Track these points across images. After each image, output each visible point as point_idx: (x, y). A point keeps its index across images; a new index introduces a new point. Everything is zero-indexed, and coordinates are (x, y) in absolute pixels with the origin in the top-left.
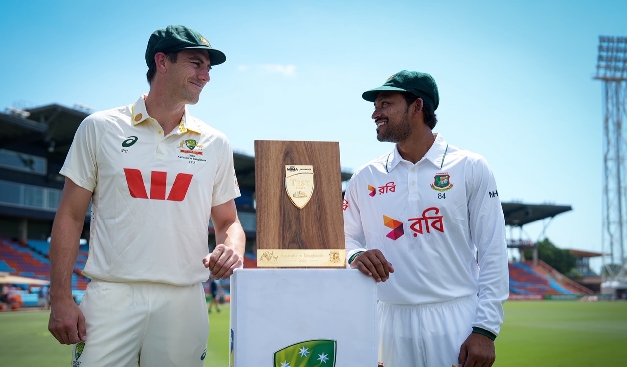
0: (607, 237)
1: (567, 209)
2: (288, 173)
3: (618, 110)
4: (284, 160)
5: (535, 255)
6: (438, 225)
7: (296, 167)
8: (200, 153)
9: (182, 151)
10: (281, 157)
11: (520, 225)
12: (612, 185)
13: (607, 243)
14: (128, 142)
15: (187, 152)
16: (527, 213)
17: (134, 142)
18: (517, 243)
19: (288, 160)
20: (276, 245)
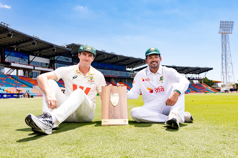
0: (222, 76)
1: (212, 69)
2: (111, 96)
3: (226, 41)
4: (110, 92)
5: (203, 82)
6: (163, 90)
7: (114, 94)
8: (94, 81)
9: (89, 81)
10: (109, 91)
11: (199, 74)
12: (224, 62)
13: (223, 78)
14: (75, 77)
15: (90, 81)
16: (201, 70)
17: (76, 77)
18: (198, 79)
19: (111, 92)
20: (107, 118)
